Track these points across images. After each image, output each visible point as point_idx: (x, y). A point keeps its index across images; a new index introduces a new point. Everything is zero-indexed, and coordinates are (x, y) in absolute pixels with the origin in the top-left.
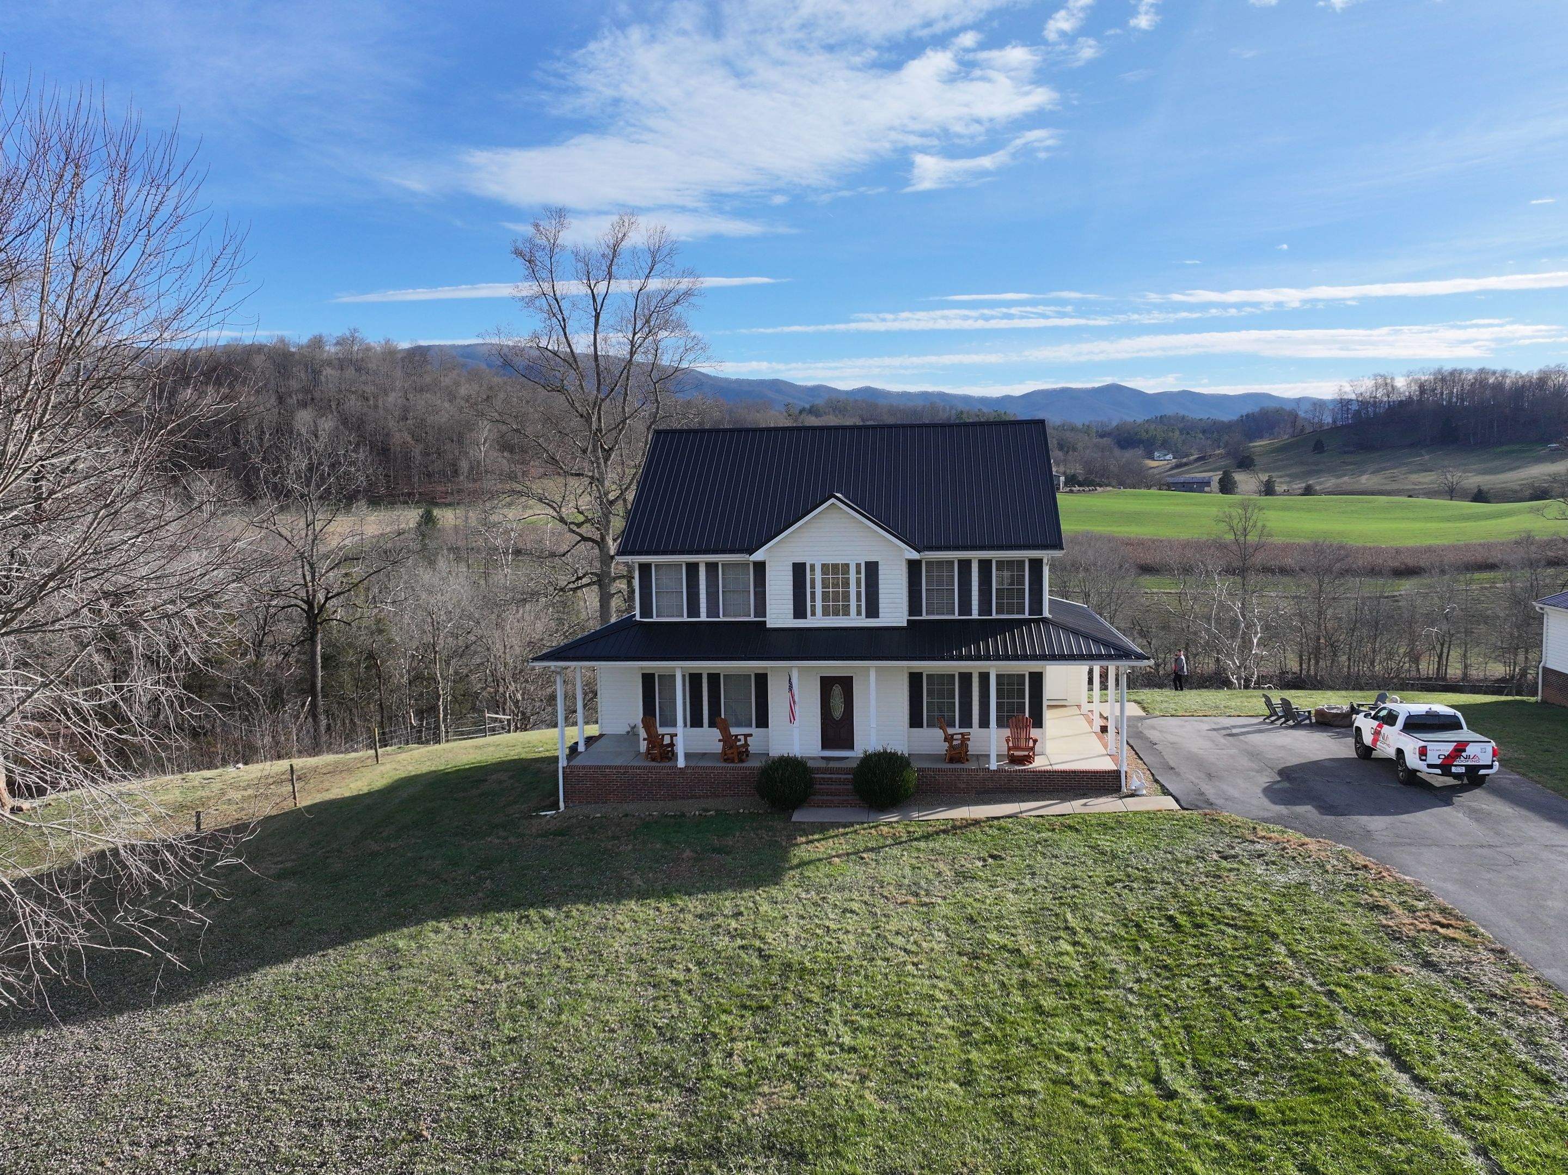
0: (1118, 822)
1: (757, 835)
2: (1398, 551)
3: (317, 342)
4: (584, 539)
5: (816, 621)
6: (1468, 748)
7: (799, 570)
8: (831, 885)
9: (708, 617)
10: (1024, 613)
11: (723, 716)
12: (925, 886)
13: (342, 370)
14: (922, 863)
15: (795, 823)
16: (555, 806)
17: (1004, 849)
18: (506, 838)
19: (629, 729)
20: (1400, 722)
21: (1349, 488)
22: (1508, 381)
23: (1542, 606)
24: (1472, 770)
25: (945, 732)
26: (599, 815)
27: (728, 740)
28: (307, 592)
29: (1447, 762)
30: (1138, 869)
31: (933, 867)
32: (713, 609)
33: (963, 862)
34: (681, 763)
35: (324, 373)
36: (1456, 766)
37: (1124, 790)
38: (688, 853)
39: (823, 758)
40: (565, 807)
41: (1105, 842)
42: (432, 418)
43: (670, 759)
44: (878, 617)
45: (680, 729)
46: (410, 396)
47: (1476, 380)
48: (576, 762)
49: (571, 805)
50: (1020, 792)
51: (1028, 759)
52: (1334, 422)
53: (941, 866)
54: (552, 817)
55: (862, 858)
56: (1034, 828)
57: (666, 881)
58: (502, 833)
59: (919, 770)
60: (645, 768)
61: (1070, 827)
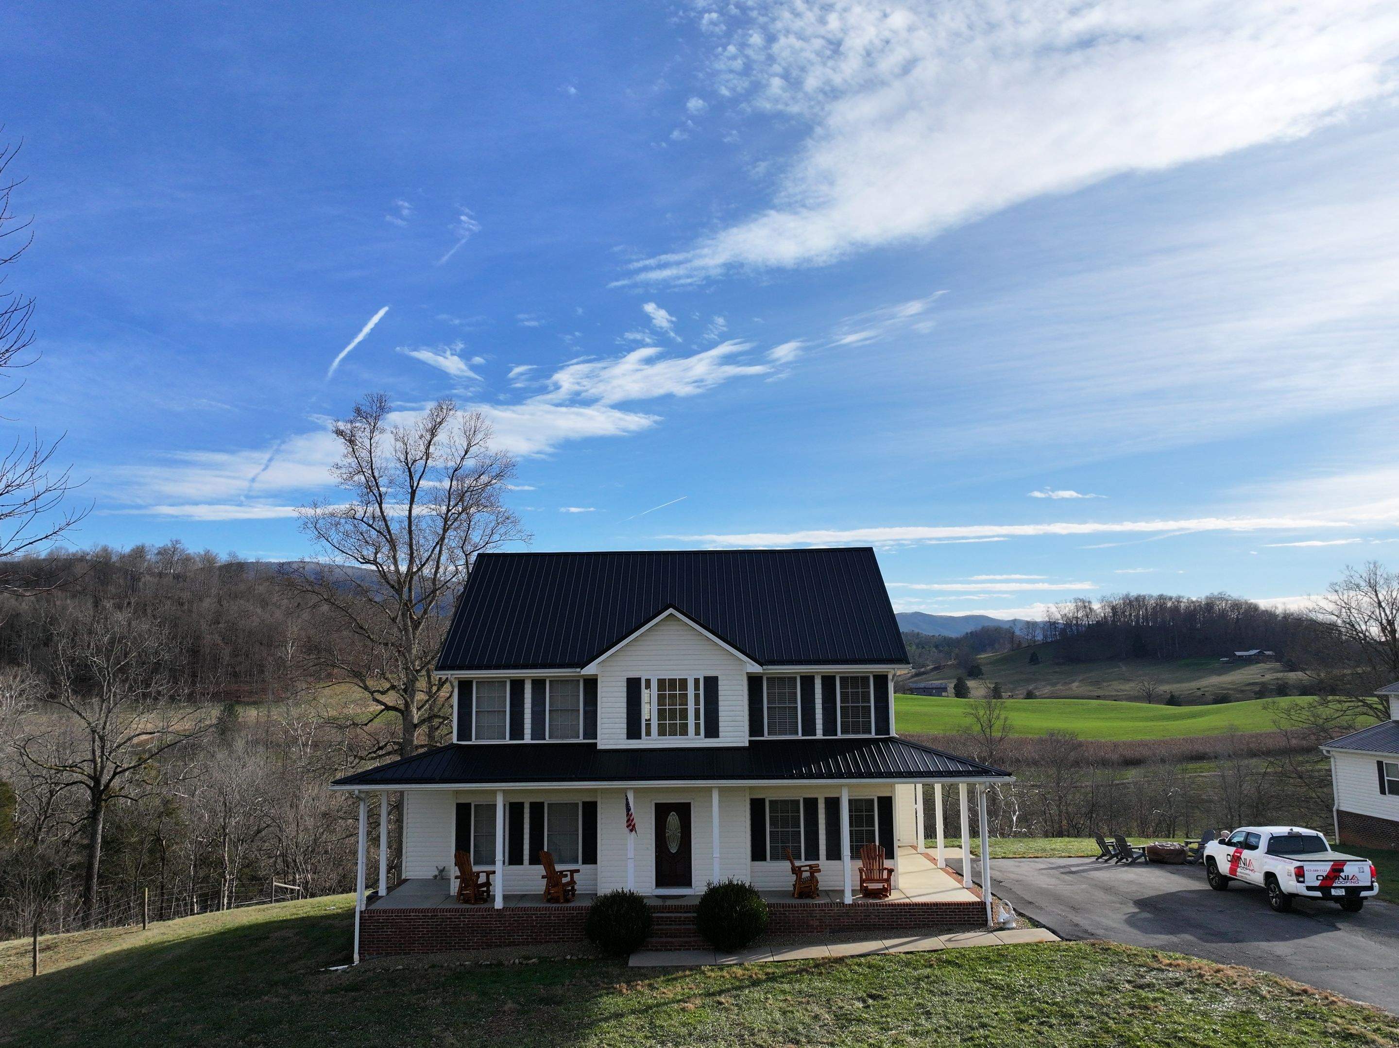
0: (999, 955)
1: (591, 982)
2: (1116, 745)
3: (139, 553)
4: (388, 708)
5: (652, 741)
6: (1345, 868)
7: (634, 687)
8: (690, 1035)
9: (532, 739)
10: (870, 733)
11: (546, 850)
12: (804, 1032)
13: (160, 577)
14: (792, 1005)
15: (632, 968)
16: (349, 960)
17: (883, 988)
18: (286, 997)
19: (437, 873)
20: (1263, 844)
21: (1063, 694)
22: (1182, 605)
23: (1329, 749)
24: (1354, 892)
25: (792, 864)
26: (400, 967)
27: (553, 878)
28: (95, 767)
29: (1327, 883)
30: (1047, 1003)
31: (807, 1010)
32: (538, 731)
33: (840, 1004)
34: (499, 904)
35: (143, 580)
36: (1335, 888)
37: (991, 924)
38: (510, 1005)
39: (657, 896)
40: (360, 960)
41: (996, 975)
42: (243, 622)
43: (485, 901)
44: (718, 737)
45: (499, 867)
46: (224, 603)
47: (1157, 604)
48: (376, 906)
49: (368, 957)
50: (879, 929)
51: (884, 892)
52: (1045, 637)
53: (816, 1009)
54: (344, 971)
55: (720, 1003)
56: (908, 964)
57: (485, 1037)
58: (281, 990)
59: (769, 906)
60: (457, 910)
61: (949, 962)
